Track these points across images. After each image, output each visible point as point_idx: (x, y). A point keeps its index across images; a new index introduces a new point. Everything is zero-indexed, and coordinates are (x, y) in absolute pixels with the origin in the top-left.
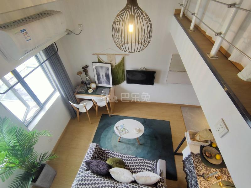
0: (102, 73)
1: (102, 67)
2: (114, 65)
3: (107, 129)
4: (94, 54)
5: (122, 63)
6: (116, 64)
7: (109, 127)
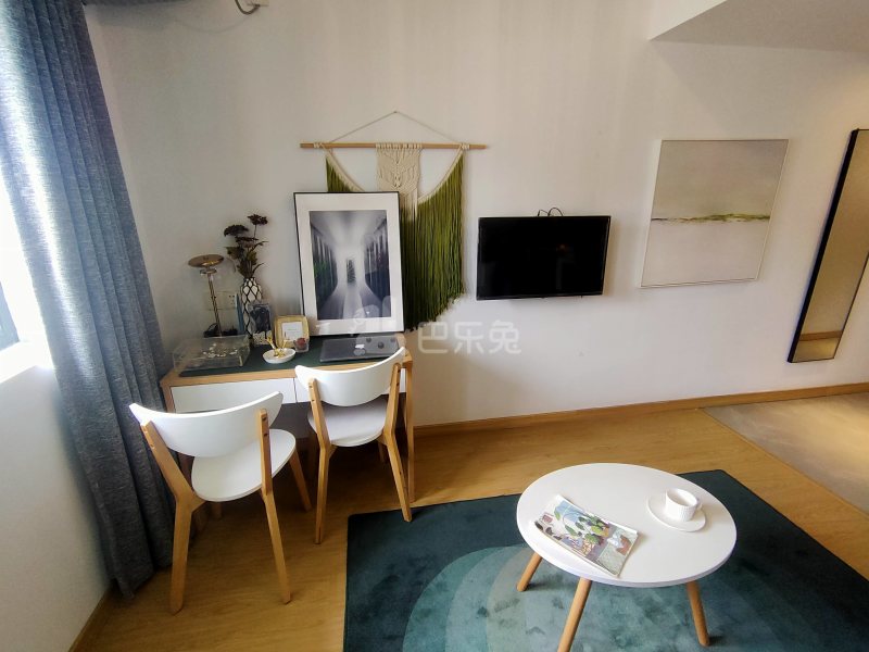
0: (350, 252)
1: (347, 216)
2: (414, 203)
3: (422, 604)
4: (306, 146)
5: (452, 193)
6: (422, 200)
7: (431, 586)
